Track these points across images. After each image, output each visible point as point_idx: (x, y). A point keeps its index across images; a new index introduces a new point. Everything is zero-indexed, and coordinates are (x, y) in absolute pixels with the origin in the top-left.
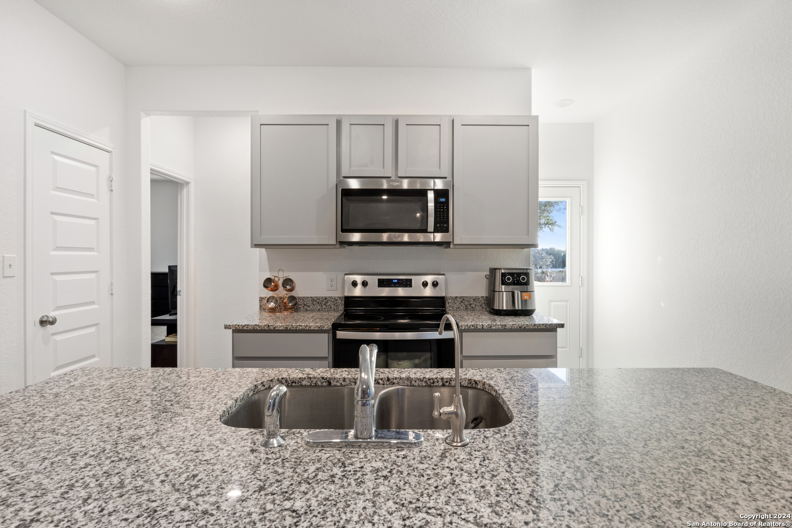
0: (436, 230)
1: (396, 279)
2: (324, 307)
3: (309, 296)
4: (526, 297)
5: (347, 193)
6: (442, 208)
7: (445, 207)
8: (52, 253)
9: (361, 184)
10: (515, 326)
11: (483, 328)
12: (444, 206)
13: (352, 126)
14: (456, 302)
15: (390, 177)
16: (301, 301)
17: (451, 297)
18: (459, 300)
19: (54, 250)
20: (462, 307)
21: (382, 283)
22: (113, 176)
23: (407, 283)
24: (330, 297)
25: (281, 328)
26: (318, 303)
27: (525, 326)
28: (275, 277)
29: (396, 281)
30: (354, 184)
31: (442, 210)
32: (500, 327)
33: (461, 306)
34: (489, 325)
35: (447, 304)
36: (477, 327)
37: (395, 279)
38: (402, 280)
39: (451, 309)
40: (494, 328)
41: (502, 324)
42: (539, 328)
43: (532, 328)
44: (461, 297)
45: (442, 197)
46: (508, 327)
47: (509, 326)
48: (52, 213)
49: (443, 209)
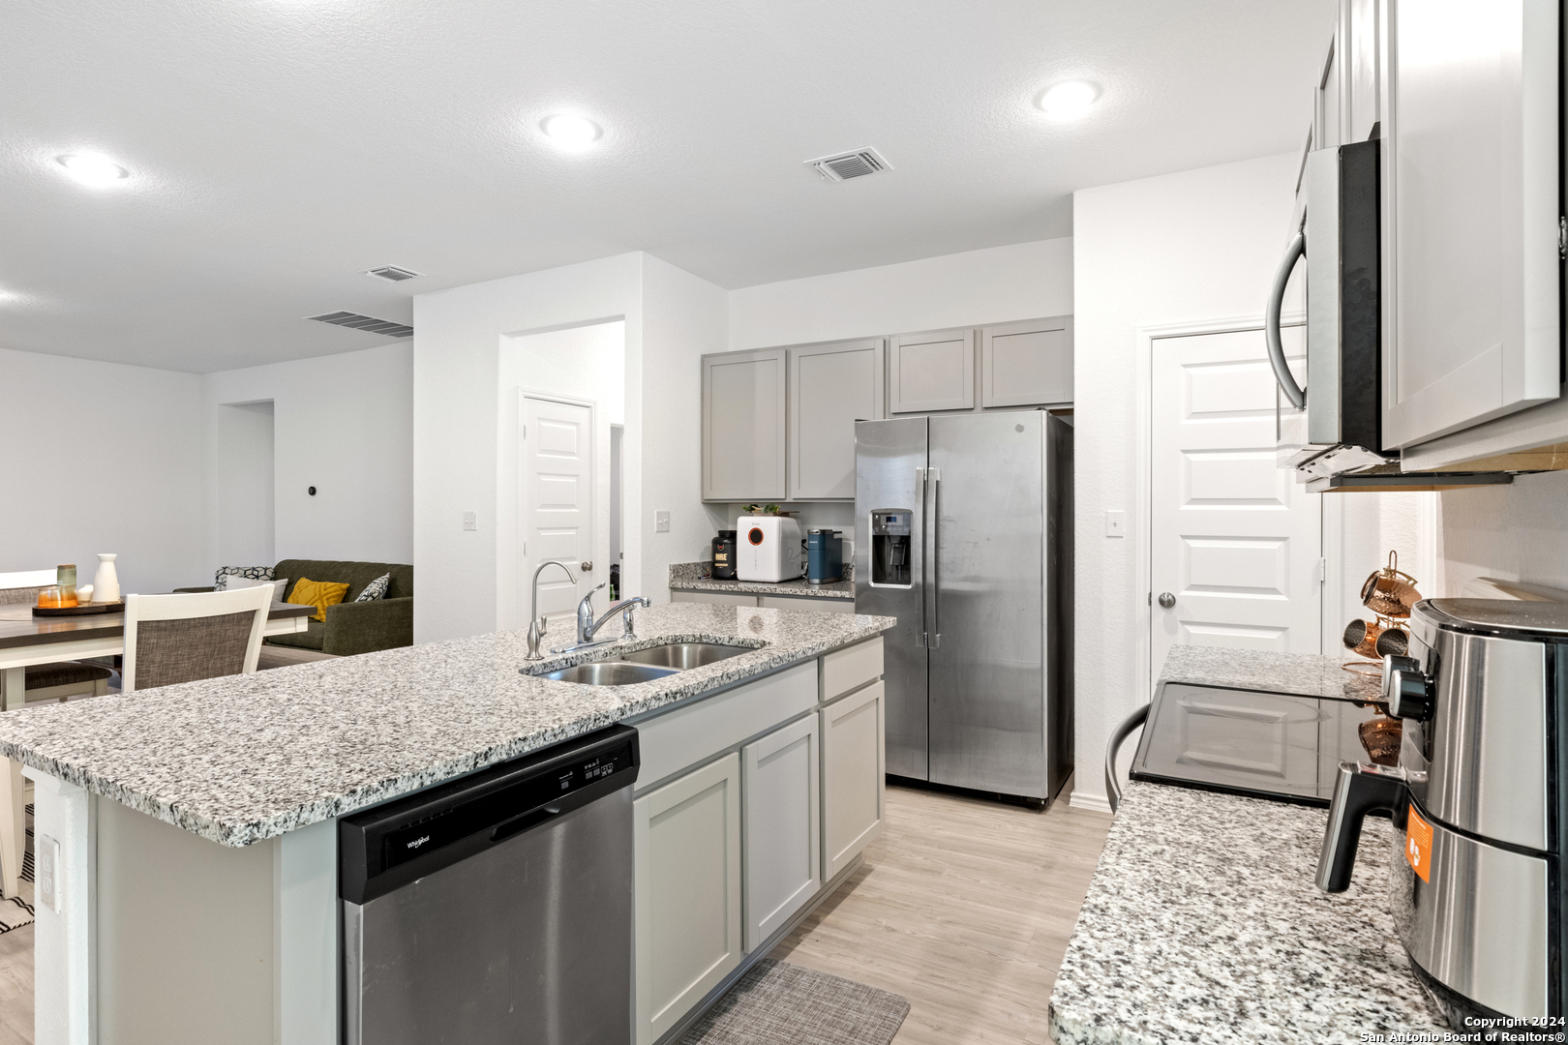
8: (1184, 506)
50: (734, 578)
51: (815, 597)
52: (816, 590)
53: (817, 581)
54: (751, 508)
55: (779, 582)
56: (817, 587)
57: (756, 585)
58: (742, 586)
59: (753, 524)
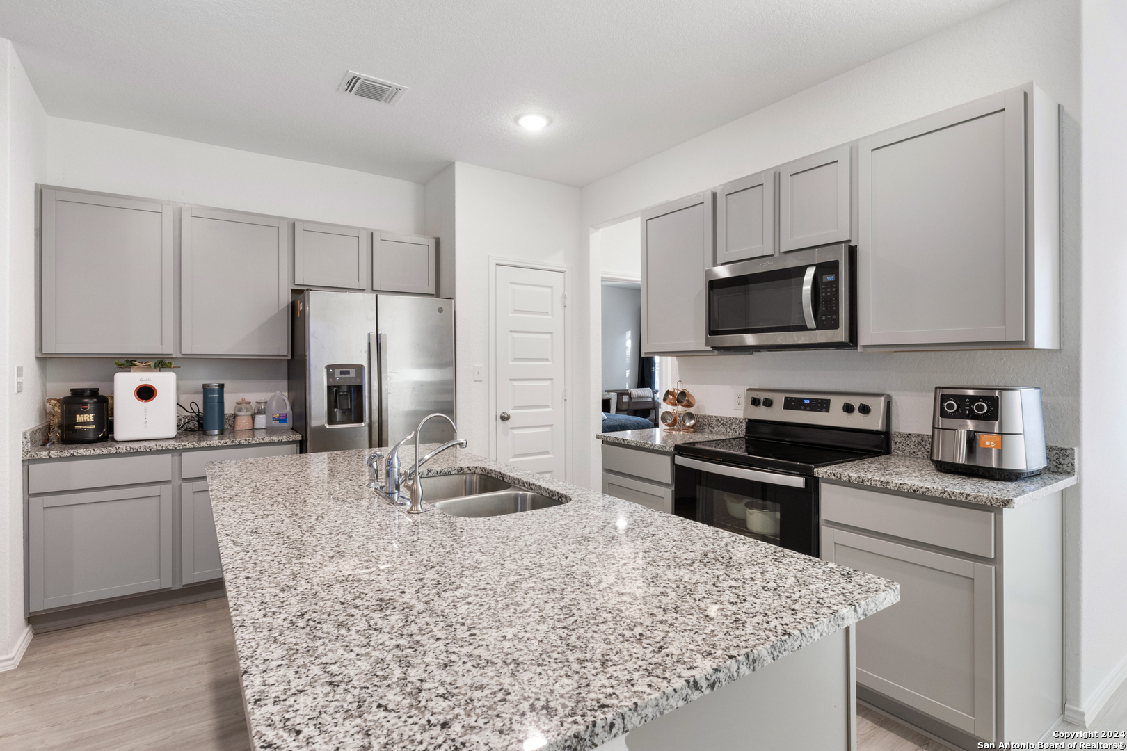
0: (820, 326)
1: (808, 399)
2: (729, 430)
3: (714, 415)
4: (987, 443)
5: (715, 285)
6: (829, 292)
7: (834, 289)
8: (511, 363)
9: (731, 270)
10: (905, 487)
11: (849, 480)
12: (831, 288)
13: (728, 196)
14: (908, 442)
15: (772, 255)
16: (706, 420)
17: (900, 433)
18: (914, 439)
19: (513, 361)
20: (920, 453)
21: (791, 404)
22: (566, 293)
23: (823, 406)
24: (735, 419)
25: (633, 444)
26: (723, 424)
27: (925, 490)
28: (674, 389)
29: (808, 401)
30: (723, 272)
31: (829, 294)
32: (878, 484)
33: (919, 451)
34: (859, 477)
35: (893, 444)
36: (840, 478)
37: (806, 399)
38: (817, 400)
39: (900, 453)
40: (869, 484)
41: (882, 479)
42: (953, 498)
43: (937, 495)
44: (919, 435)
45: (829, 274)
46: (891, 486)
47: (895, 485)
48: (511, 331)
49: (831, 291)
50: (113, 439)
51: (217, 448)
52: (215, 441)
53: (216, 432)
54: (128, 363)
55: (175, 438)
56: (216, 438)
57: (142, 444)
58: (122, 448)
59: (141, 380)
